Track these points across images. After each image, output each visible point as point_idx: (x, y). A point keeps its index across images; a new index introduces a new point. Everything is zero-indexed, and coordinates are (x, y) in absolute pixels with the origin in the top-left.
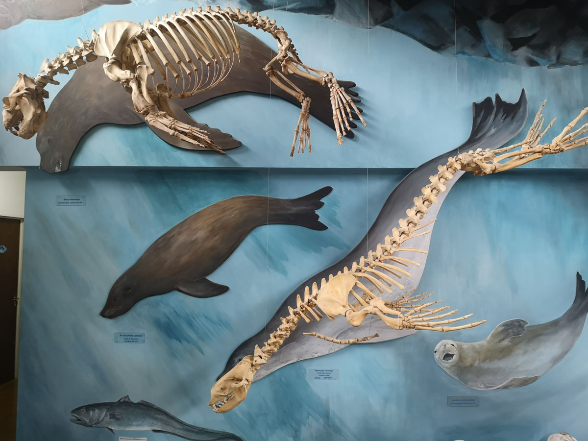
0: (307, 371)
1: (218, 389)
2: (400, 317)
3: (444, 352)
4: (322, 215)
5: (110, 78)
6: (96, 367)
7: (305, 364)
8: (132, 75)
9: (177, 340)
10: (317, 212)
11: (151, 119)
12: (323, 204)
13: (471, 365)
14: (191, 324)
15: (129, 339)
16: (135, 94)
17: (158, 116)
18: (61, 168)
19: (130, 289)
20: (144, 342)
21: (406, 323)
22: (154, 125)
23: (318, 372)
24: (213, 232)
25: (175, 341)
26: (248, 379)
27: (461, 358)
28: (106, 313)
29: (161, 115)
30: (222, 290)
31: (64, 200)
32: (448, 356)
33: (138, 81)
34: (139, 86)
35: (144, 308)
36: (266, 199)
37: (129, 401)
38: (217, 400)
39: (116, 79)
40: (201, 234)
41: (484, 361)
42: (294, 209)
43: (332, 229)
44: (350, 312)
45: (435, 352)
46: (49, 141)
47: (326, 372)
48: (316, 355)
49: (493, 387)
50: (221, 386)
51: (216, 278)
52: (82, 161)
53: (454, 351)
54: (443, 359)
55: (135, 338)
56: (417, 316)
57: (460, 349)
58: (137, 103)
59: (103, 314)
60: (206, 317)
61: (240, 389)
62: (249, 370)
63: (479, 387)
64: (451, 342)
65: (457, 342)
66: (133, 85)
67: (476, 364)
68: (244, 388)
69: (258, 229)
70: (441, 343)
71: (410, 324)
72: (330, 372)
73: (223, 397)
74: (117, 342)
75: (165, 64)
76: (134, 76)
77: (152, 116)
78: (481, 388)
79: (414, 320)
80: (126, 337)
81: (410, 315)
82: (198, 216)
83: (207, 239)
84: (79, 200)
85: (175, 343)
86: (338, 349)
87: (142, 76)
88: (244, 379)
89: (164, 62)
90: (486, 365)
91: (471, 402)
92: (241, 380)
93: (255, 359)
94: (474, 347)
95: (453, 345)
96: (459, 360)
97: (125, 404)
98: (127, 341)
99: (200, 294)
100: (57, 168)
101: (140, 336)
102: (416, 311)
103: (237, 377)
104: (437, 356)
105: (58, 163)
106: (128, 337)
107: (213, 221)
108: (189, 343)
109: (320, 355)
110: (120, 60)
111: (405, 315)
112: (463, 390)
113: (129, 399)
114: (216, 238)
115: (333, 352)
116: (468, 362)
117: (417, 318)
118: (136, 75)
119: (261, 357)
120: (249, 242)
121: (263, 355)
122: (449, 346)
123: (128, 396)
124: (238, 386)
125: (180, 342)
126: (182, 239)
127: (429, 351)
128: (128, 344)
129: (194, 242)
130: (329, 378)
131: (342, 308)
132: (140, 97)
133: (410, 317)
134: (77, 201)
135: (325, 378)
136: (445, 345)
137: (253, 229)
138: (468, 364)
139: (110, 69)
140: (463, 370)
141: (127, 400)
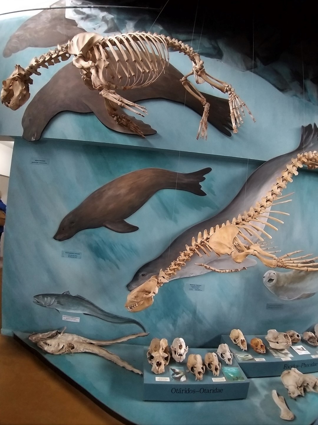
0: (185, 284)
1: (133, 297)
2: (275, 259)
3: (269, 277)
4: (203, 186)
5: (77, 66)
6: (49, 272)
7: (184, 280)
8: (93, 64)
9: (102, 259)
10: (200, 184)
11: (105, 93)
12: (204, 179)
13: (283, 286)
14: (112, 250)
15: (71, 255)
16: (94, 76)
17: (109, 92)
18: (35, 139)
19: (73, 223)
20: (80, 258)
21: (280, 264)
22: (106, 97)
23: (192, 286)
24: (131, 190)
25: (101, 259)
26: (155, 292)
27: (278, 281)
28: (57, 238)
29: (111, 92)
30: (134, 229)
31: (36, 160)
32: (271, 280)
33: (97, 69)
34: (97, 72)
35: (81, 236)
36: (168, 171)
37: (69, 295)
38: (131, 304)
39: (81, 67)
40: (123, 191)
41: (289, 284)
42: (186, 180)
43: (209, 196)
44: (235, 253)
45: (264, 277)
46: (30, 120)
47: (197, 286)
48: (192, 275)
49: (291, 298)
50: (135, 295)
51: (131, 221)
52: (49, 135)
53: (275, 278)
54: (268, 282)
55: (75, 255)
56: (289, 259)
57: (278, 276)
58: (95, 82)
59: (55, 238)
60: (123, 246)
61: (149, 299)
62: (156, 286)
63: (284, 298)
64: (274, 272)
65: (277, 272)
66: (93, 71)
67: (285, 285)
68: (152, 298)
69: (161, 191)
70: (268, 272)
71: (283, 265)
72: (199, 286)
73: (135, 303)
74: (63, 257)
75: (117, 60)
76: (95, 65)
77: (105, 91)
78: (286, 298)
79: (287, 262)
80: (69, 254)
81: (284, 258)
82: (122, 178)
83: (127, 194)
84: (45, 161)
85: (101, 260)
86: (206, 273)
87: (100, 66)
88: (152, 292)
89: (117, 59)
90: (291, 286)
91: (279, 307)
92: (150, 293)
93: (160, 278)
94: (285, 275)
95: (274, 273)
96: (276, 282)
97: (67, 296)
98: (70, 256)
99: (119, 230)
100: (32, 138)
101: (79, 254)
102: (289, 255)
103: (147, 290)
104: (264, 280)
105: (34, 135)
106: (71, 254)
107: (132, 183)
108: (110, 261)
109: (194, 275)
110: (85, 56)
111: (280, 258)
112: (276, 300)
113: (69, 293)
114: (133, 195)
115: (203, 274)
116: (281, 283)
117: (289, 260)
118: (96, 64)
119: (164, 278)
120: (154, 199)
121: (166, 276)
122: (272, 274)
123: (69, 291)
124: (148, 297)
125: (105, 260)
126: (110, 193)
127: (260, 276)
128: (71, 259)
129: (118, 196)
130: (199, 290)
131: (228, 249)
132: (97, 78)
133: (283, 260)
134: (43, 162)
135: (196, 290)
136: (270, 274)
137: (158, 191)
138: (281, 285)
139: (77, 61)
140: (278, 288)
141: (68, 293)
